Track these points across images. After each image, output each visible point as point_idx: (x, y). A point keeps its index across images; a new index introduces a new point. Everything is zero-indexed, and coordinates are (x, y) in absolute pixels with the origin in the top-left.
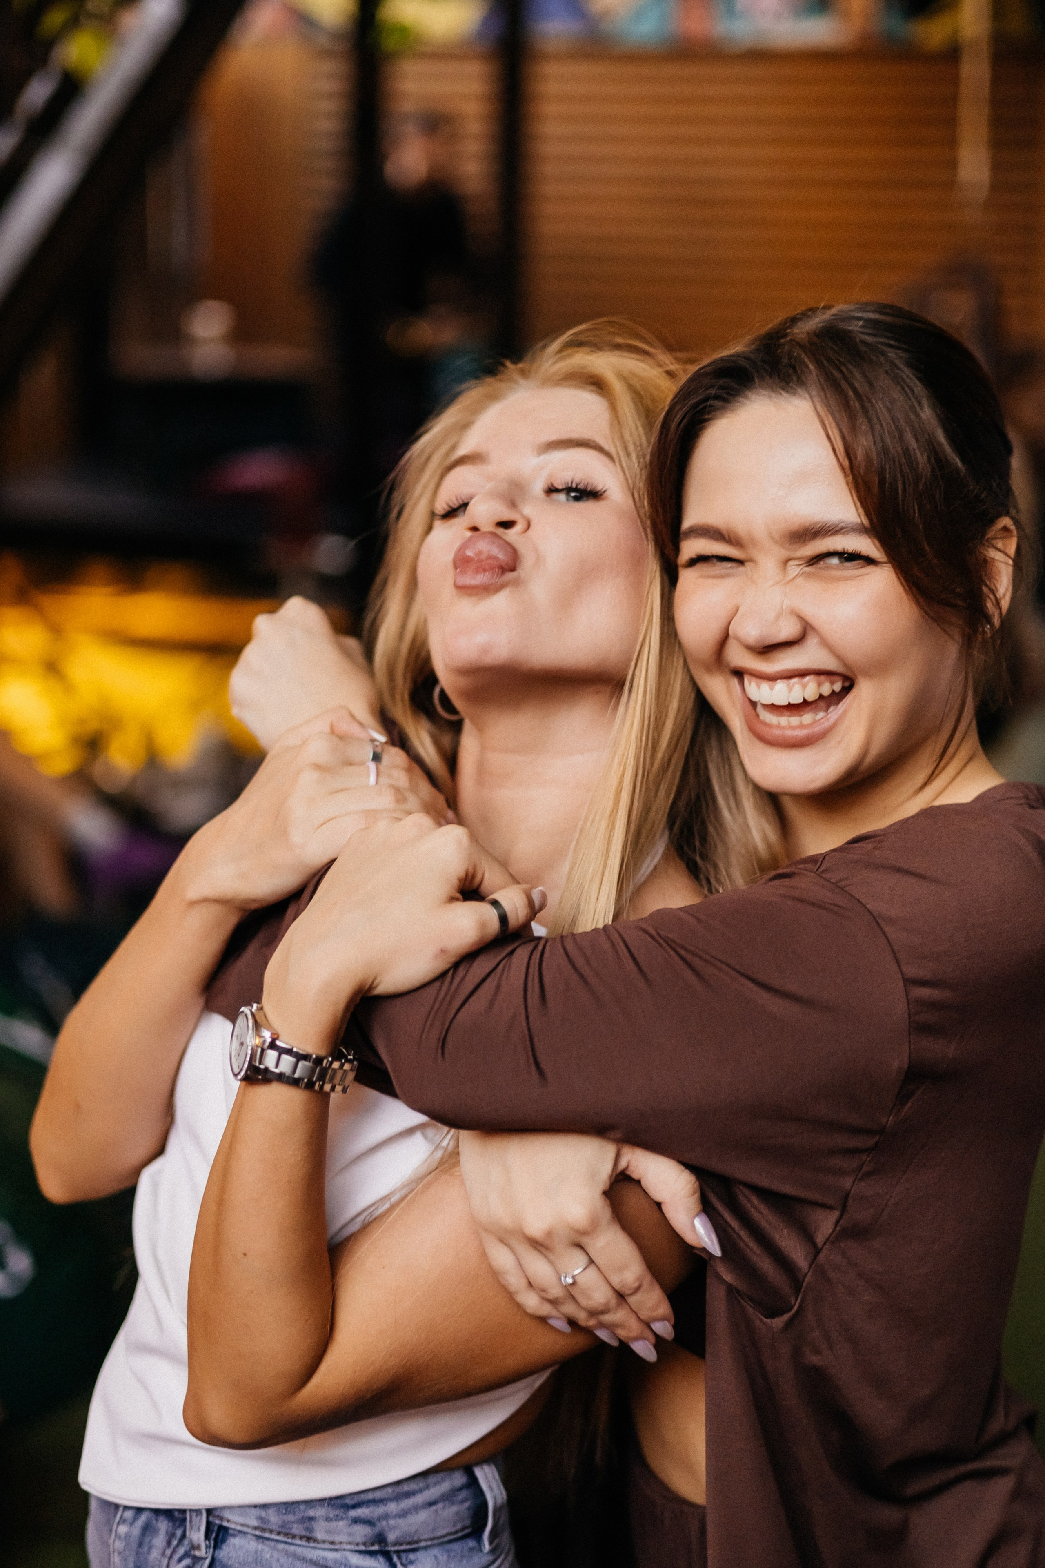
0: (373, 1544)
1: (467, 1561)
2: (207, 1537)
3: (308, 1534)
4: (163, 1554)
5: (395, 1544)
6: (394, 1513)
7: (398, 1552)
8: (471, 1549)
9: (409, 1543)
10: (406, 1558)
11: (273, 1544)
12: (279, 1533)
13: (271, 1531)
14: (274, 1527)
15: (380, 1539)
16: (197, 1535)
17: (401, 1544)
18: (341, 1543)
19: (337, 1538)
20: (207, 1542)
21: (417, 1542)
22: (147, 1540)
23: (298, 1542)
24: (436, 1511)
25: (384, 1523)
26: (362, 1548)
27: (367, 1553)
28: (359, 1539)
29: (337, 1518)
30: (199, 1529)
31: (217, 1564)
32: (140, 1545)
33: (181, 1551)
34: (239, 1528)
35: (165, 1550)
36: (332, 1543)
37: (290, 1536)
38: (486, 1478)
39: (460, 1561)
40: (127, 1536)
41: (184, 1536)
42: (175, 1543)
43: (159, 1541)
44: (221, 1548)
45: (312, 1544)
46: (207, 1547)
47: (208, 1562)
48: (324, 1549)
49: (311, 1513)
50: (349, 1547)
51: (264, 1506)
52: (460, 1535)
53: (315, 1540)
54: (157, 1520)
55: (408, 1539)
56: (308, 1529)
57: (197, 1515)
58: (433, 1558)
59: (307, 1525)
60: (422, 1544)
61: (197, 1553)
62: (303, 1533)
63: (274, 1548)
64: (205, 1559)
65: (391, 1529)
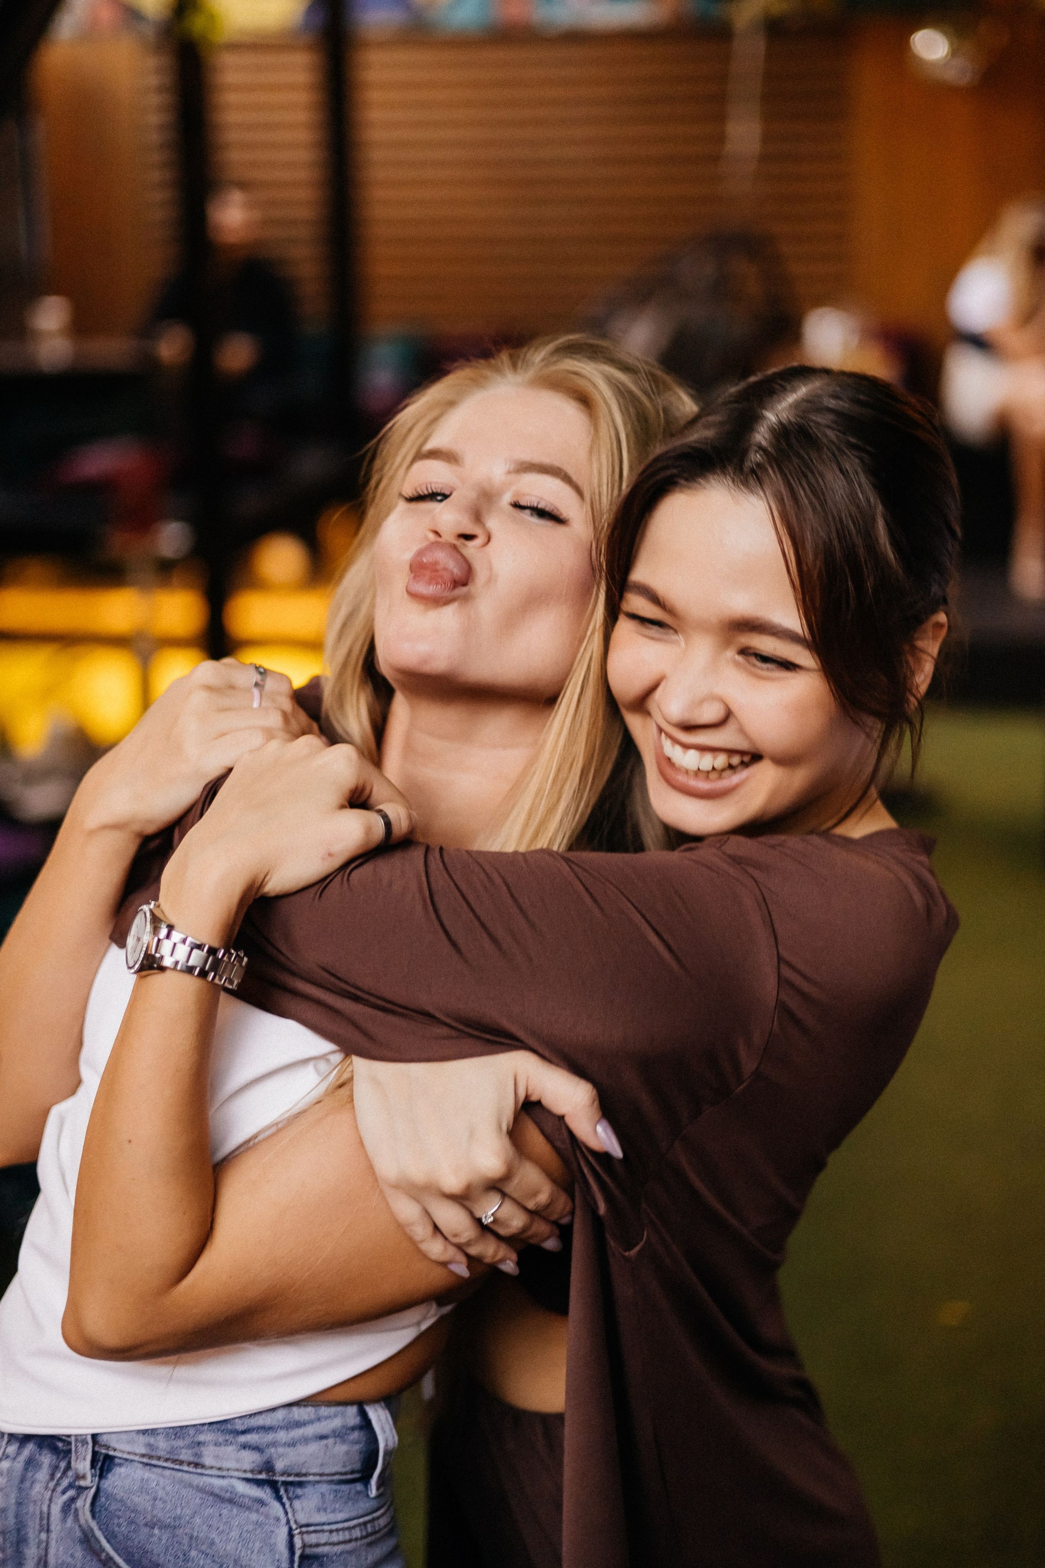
0: (260, 1472)
1: (353, 1504)
2: (93, 1465)
3: (196, 1460)
4: (46, 1488)
5: (282, 1474)
6: (284, 1441)
7: (285, 1483)
8: (358, 1493)
9: (297, 1475)
10: (294, 1492)
11: (159, 1471)
12: (167, 1460)
13: (159, 1458)
14: (162, 1453)
15: (268, 1467)
16: (83, 1464)
17: (289, 1475)
18: (228, 1470)
19: (226, 1465)
20: (93, 1470)
21: (305, 1475)
22: (30, 1474)
23: (185, 1468)
24: (326, 1445)
25: (273, 1450)
26: (249, 1476)
27: (255, 1483)
28: (247, 1467)
29: (227, 1443)
30: (84, 1459)
31: (102, 1494)
32: (23, 1480)
33: (65, 1483)
34: (125, 1456)
35: (48, 1484)
36: (220, 1469)
37: (178, 1462)
38: (379, 1420)
39: (346, 1503)
40: (10, 1471)
41: (68, 1467)
42: (58, 1475)
43: (42, 1475)
44: (106, 1478)
45: (199, 1471)
46: (93, 1476)
47: (93, 1490)
48: (211, 1476)
49: (201, 1438)
50: (236, 1474)
51: (153, 1432)
52: (349, 1477)
53: (203, 1466)
54: (40, 1454)
55: (296, 1471)
56: (198, 1455)
57: (83, 1445)
58: (320, 1496)
59: (196, 1450)
60: (311, 1478)
61: (82, 1483)
62: (191, 1459)
63: (163, 1476)
64: (91, 1487)
65: (280, 1456)
